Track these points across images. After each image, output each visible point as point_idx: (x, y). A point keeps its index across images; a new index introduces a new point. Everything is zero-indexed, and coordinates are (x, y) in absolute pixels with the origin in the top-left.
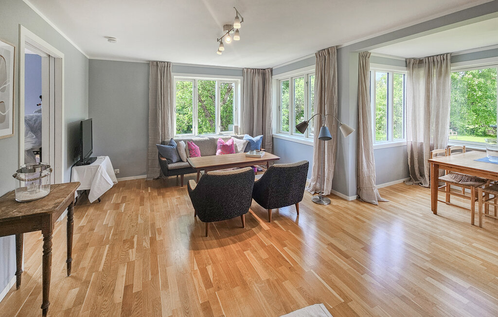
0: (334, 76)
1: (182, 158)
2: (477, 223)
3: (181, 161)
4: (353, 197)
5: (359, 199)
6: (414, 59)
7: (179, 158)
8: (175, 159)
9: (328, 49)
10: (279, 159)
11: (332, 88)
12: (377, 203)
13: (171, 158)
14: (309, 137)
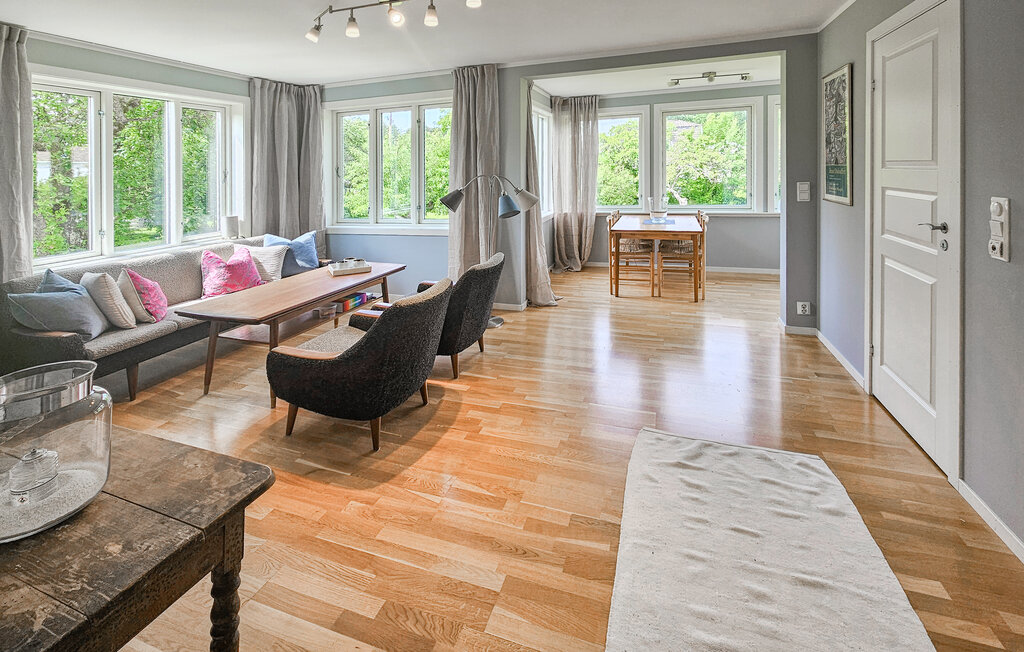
0: (493, 114)
1: (113, 319)
2: (656, 294)
3: (112, 327)
4: (524, 304)
5: (530, 304)
6: (561, 98)
7: (106, 323)
8: (96, 325)
9: (482, 67)
10: (403, 268)
11: (490, 133)
12: (555, 303)
13: (84, 328)
14: (424, 221)
